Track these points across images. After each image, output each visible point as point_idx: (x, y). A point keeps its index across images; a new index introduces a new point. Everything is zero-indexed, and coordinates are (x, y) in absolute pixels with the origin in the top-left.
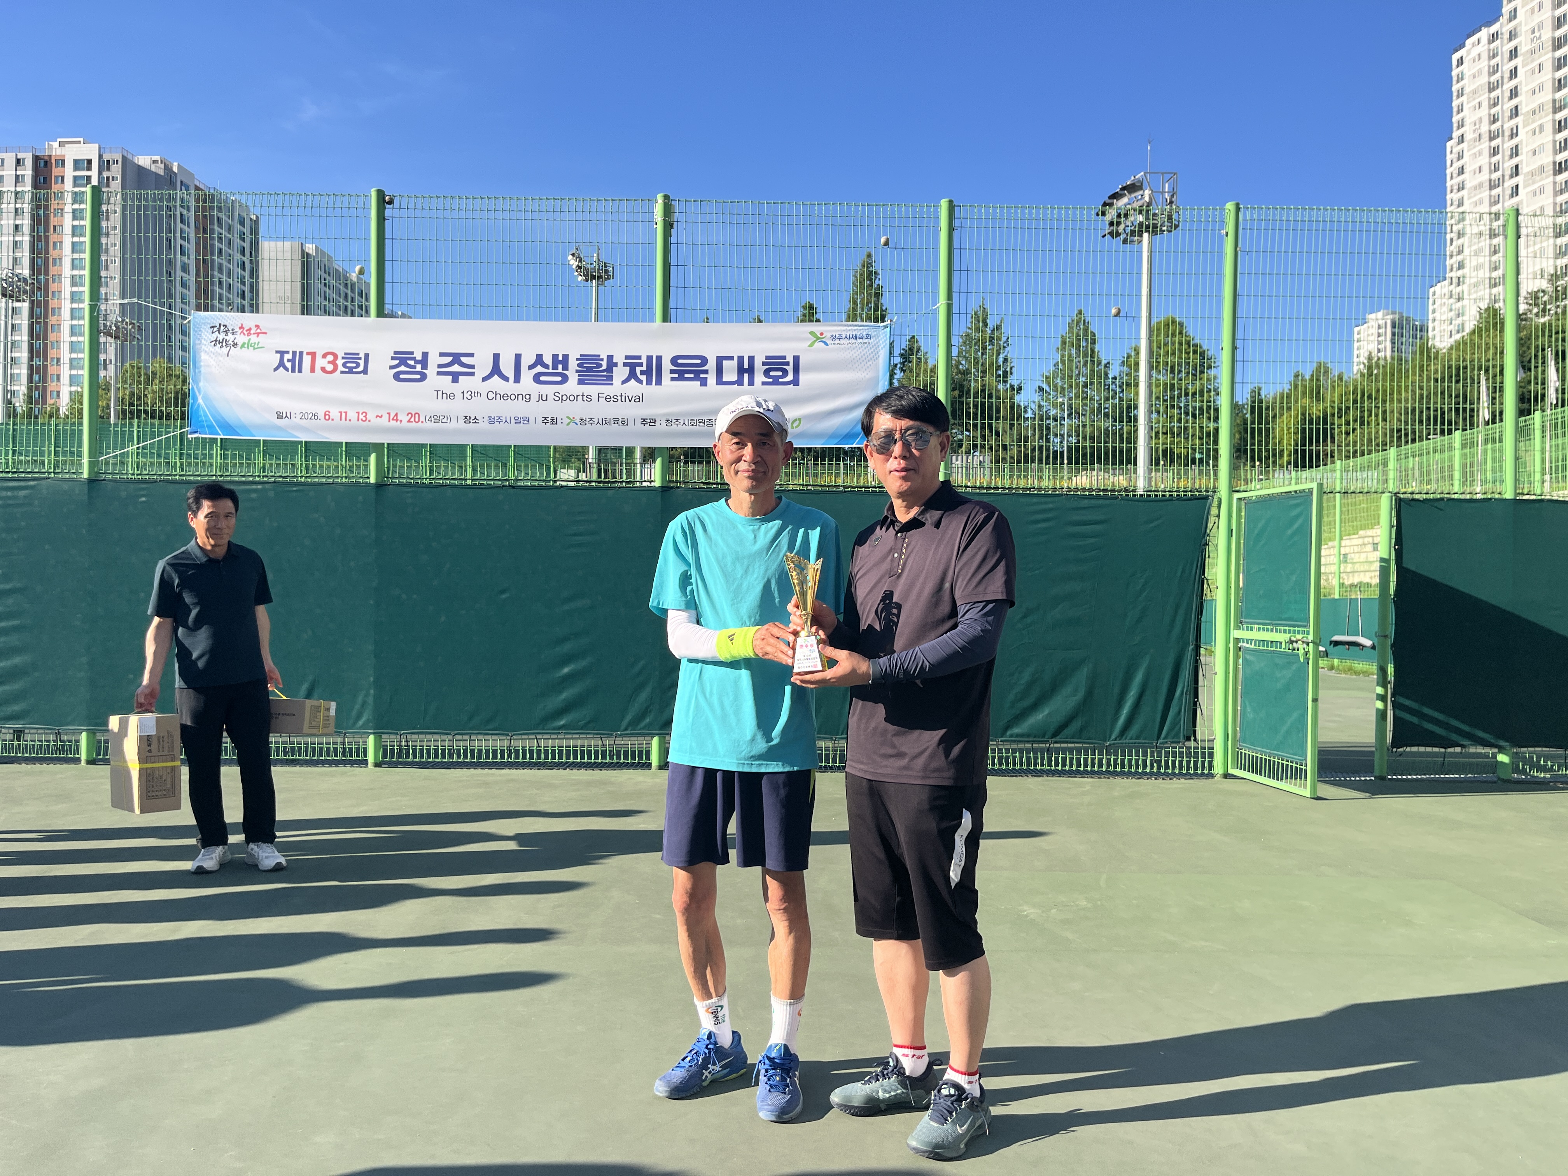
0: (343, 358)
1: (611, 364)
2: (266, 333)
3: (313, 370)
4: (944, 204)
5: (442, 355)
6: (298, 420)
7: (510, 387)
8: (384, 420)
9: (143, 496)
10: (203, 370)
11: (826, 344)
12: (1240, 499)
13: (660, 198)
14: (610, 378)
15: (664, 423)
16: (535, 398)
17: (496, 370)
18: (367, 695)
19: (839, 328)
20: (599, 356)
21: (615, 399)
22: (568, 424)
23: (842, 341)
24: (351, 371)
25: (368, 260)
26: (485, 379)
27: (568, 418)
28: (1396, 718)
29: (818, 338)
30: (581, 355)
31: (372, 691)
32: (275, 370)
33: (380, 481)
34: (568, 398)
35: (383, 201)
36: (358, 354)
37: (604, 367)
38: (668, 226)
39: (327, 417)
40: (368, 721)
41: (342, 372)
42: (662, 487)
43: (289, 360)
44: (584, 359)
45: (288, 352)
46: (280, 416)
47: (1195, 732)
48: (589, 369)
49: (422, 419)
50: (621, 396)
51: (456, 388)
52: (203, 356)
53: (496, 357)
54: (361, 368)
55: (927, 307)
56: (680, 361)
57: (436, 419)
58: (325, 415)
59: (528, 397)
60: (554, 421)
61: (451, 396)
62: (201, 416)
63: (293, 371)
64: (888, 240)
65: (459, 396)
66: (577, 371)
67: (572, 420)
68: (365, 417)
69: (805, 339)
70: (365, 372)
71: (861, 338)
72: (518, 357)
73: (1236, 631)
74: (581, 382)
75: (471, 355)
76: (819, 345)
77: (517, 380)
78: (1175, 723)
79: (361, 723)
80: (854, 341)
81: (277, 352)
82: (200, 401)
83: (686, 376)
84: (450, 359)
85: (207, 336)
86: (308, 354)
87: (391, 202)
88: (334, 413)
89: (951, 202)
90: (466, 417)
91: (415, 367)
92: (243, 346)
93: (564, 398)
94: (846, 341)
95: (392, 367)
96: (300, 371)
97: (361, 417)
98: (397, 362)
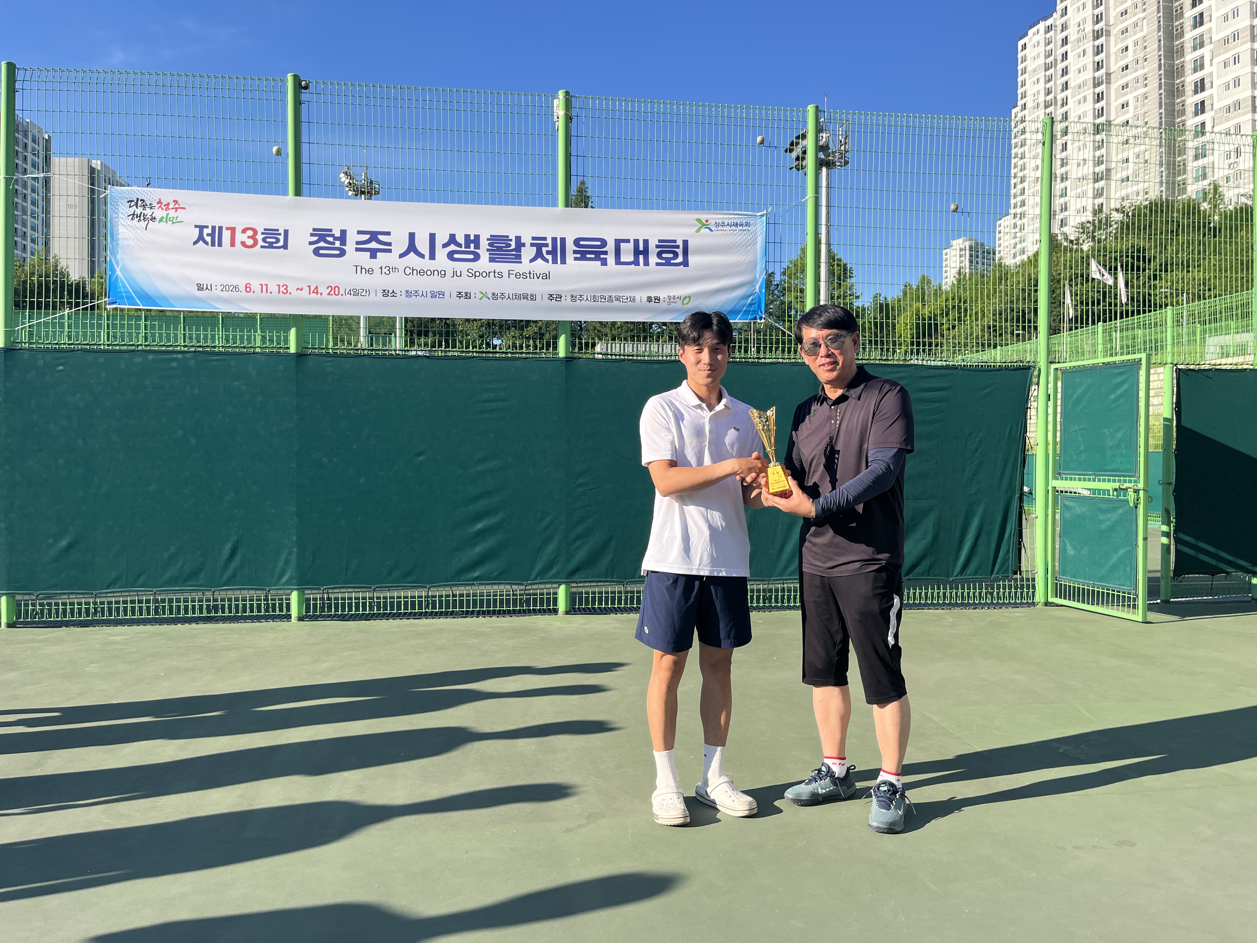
0: (263, 233)
1: (520, 244)
2: (184, 208)
3: (233, 244)
4: (811, 109)
5: (360, 232)
6: (218, 292)
7: (425, 263)
8: (305, 293)
9: (61, 365)
10: (120, 242)
11: (711, 230)
12: (1056, 369)
13: (561, 94)
14: (519, 257)
15: (569, 298)
16: (449, 273)
17: (412, 248)
18: (290, 553)
19: (722, 216)
20: (508, 236)
21: (524, 276)
22: (481, 299)
23: (725, 228)
24: (271, 246)
25: (285, 142)
26: (402, 256)
27: (481, 292)
28: (1177, 551)
29: (704, 225)
30: (491, 236)
31: (295, 550)
32: (195, 243)
33: (299, 351)
34: (480, 274)
35: (300, 87)
36: (278, 230)
37: (513, 247)
38: (569, 119)
39: (248, 290)
40: (291, 578)
41: (262, 247)
42: (567, 358)
43: (208, 235)
44: (494, 240)
45: (207, 227)
46: (200, 288)
47: (1020, 567)
48: (500, 249)
49: (342, 292)
50: (530, 273)
51: (374, 264)
52: (121, 230)
53: (412, 236)
54: (281, 243)
55: (797, 200)
56: (582, 243)
57: (356, 293)
58: (246, 287)
59: (443, 273)
60: (468, 296)
61: (370, 271)
62: (120, 287)
63: (213, 244)
64: (763, 139)
65: (377, 271)
66: (488, 250)
67: (485, 295)
68: (286, 289)
69: (694, 225)
70: (285, 247)
71: (741, 225)
72: (432, 237)
73: (1054, 481)
74: (492, 260)
75: (388, 234)
76: (704, 231)
77: (432, 256)
78: (1005, 560)
79: (284, 580)
80: (735, 228)
81: (196, 226)
82: (118, 273)
83: (588, 256)
84: (367, 237)
85: (125, 210)
86: (227, 229)
87: (306, 88)
88: (255, 286)
89: (817, 107)
90: (384, 291)
91: (334, 244)
92: (161, 220)
93: (477, 274)
94: (728, 228)
95: (311, 243)
96: (220, 245)
97: (282, 289)
98: (316, 238)
